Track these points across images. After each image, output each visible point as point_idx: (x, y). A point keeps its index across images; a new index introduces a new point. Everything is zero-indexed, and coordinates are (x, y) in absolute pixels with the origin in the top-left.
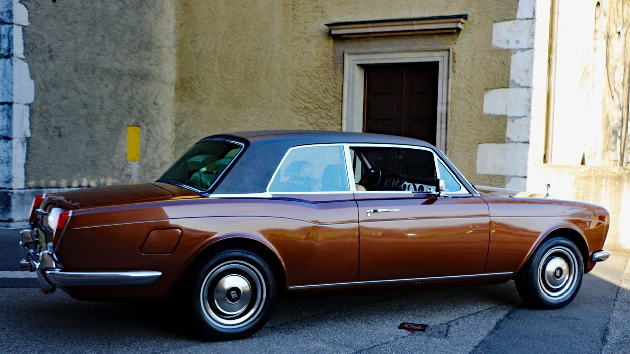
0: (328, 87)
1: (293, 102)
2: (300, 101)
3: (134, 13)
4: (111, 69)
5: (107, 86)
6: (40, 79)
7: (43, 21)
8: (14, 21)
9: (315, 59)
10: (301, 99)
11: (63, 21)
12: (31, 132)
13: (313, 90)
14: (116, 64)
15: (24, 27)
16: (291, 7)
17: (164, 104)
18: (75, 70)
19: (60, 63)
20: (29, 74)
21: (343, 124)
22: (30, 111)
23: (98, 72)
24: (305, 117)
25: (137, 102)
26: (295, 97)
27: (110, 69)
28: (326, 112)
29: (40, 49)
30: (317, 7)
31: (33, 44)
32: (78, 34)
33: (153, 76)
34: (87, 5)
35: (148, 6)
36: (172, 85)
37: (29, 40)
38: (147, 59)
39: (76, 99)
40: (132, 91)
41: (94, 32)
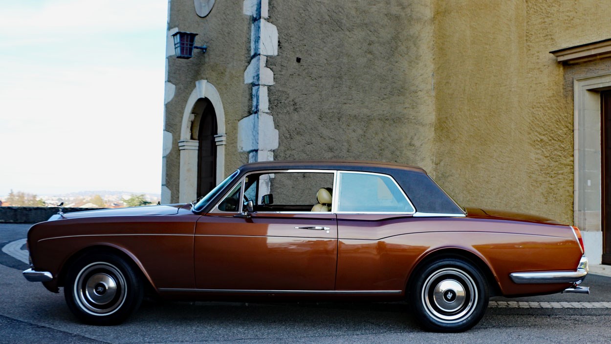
0: (560, 117)
1: (530, 135)
2: (536, 134)
3: (384, 63)
4: (359, 116)
5: (354, 131)
6: (284, 129)
7: (288, 80)
8: (260, 83)
9: (548, 89)
10: (536, 131)
11: (307, 77)
13: (546, 122)
14: (365, 111)
15: (269, 87)
16: (525, 38)
17: (422, 145)
18: (320, 119)
19: (304, 113)
20: (273, 125)
21: (575, 156)
22: (274, 156)
23: (344, 119)
24: (541, 150)
25: (390, 144)
26: (531, 130)
27: (357, 115)
28: (559, 143)
29: (284, 103)
30: (547, 35)
31: (277, 100)
32: (322, 87)
33: (407, 118)
34: (332, 62)
35: (401, 55)
36: (431, 126)
37: (274, 96)
38: (400, 103)
39: (321, 144)
40: (383, 134)
41: (340, 84)
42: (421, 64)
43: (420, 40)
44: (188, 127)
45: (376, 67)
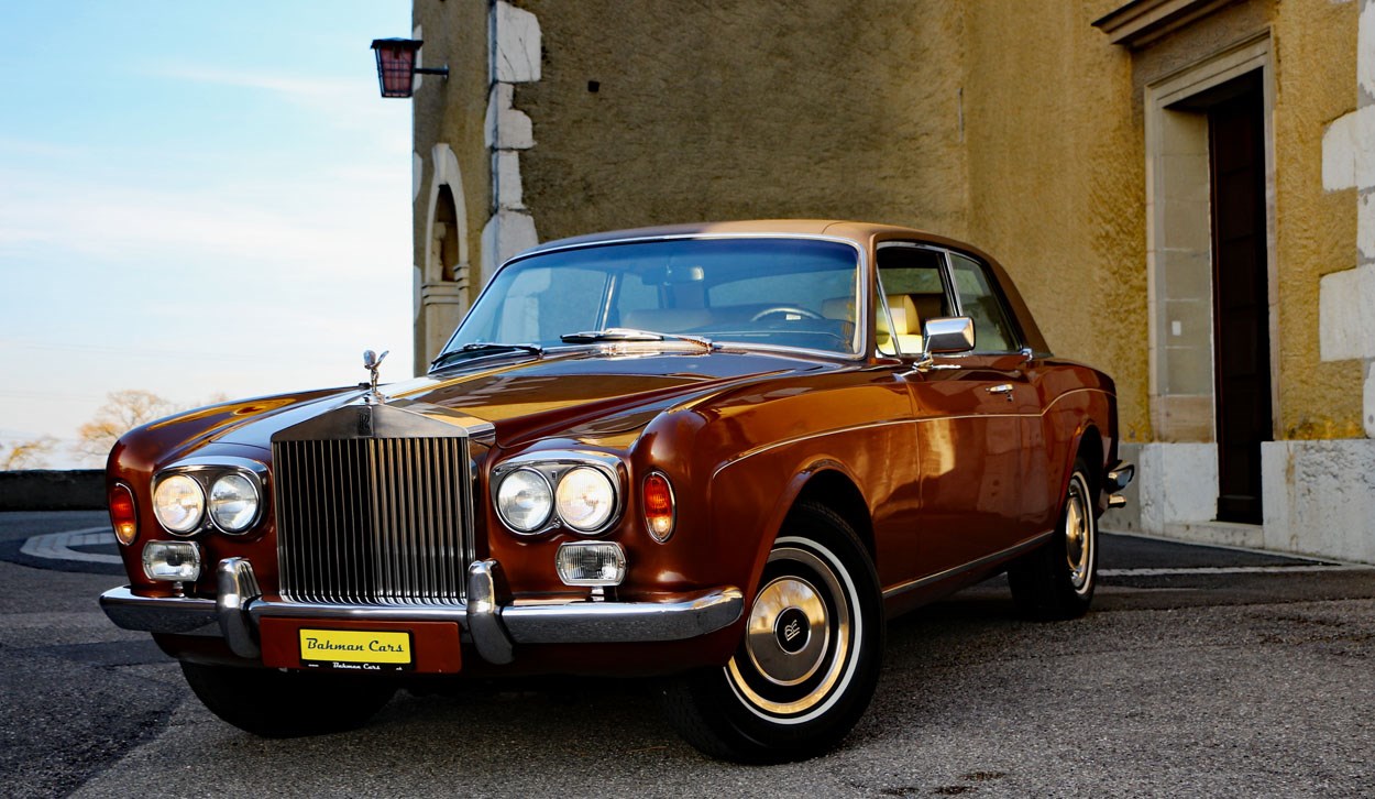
0: (1129, 176)
1: (1092, 225)
2: (1099, 219)
3: (822, 75)
7: (569, 134)
8: (502, 144)
9: (1113, 111)
10: (1100, 213)
11: (617, 124)
13: (1112, 190)
14: (773, 191)
15: (522, 153)
19: (611, 206)
20: (536, 236)
21: (1148, 265)
24: (1107, 258)
26: (1093, 211)
27: (751, 203)
28: (1129, 238)
29: (560, 185)
31: (543, 180)
32: (656, 143)
33: (889, 203)
34: (680, 84)
35: (869, 53)
36: (958, 218)
37: (536, 173)
38: (869, 168)
41: (703, 134)
42: (927, 70)
43: (923, 12)
44: (434, 253)
45: (800, 87)
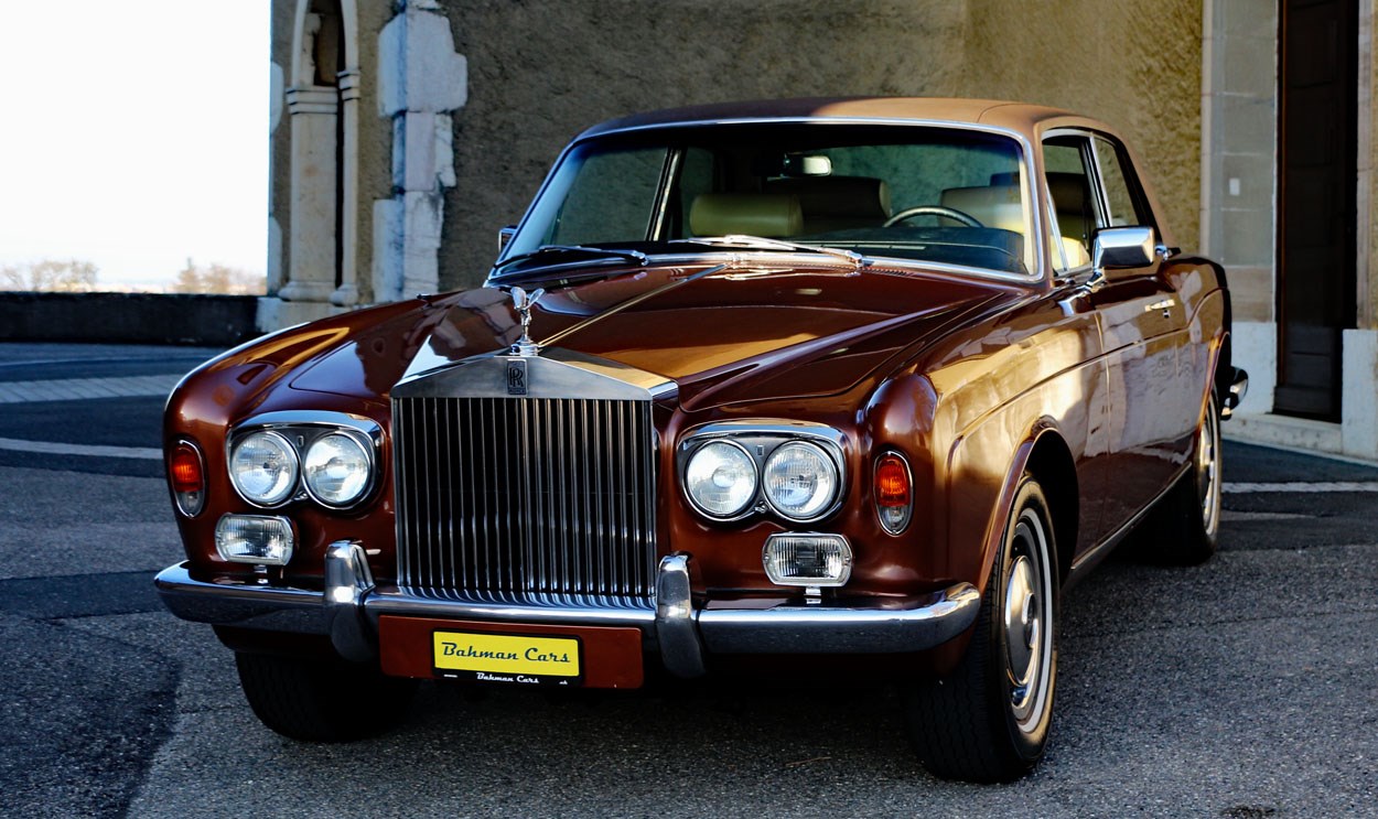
1: (1130, 57)
2: (1140, 51)
4: (717, 10)
5: (701, 54)
6: (483, 52)
10: (1140, 44)
12: (457, 175)
13: (1158, 17)
18: (595, 23)
19: (544, 8)
20: (451, 42)
21: (1202, 112)
22: (453, 127)
23: (669, 22)
26: (1132, 40)
27: (711, 9)
28: (1178, 76)
33: (874, 15)
39: (596, 91)
40: (794, 61)
44: (304, 50)
